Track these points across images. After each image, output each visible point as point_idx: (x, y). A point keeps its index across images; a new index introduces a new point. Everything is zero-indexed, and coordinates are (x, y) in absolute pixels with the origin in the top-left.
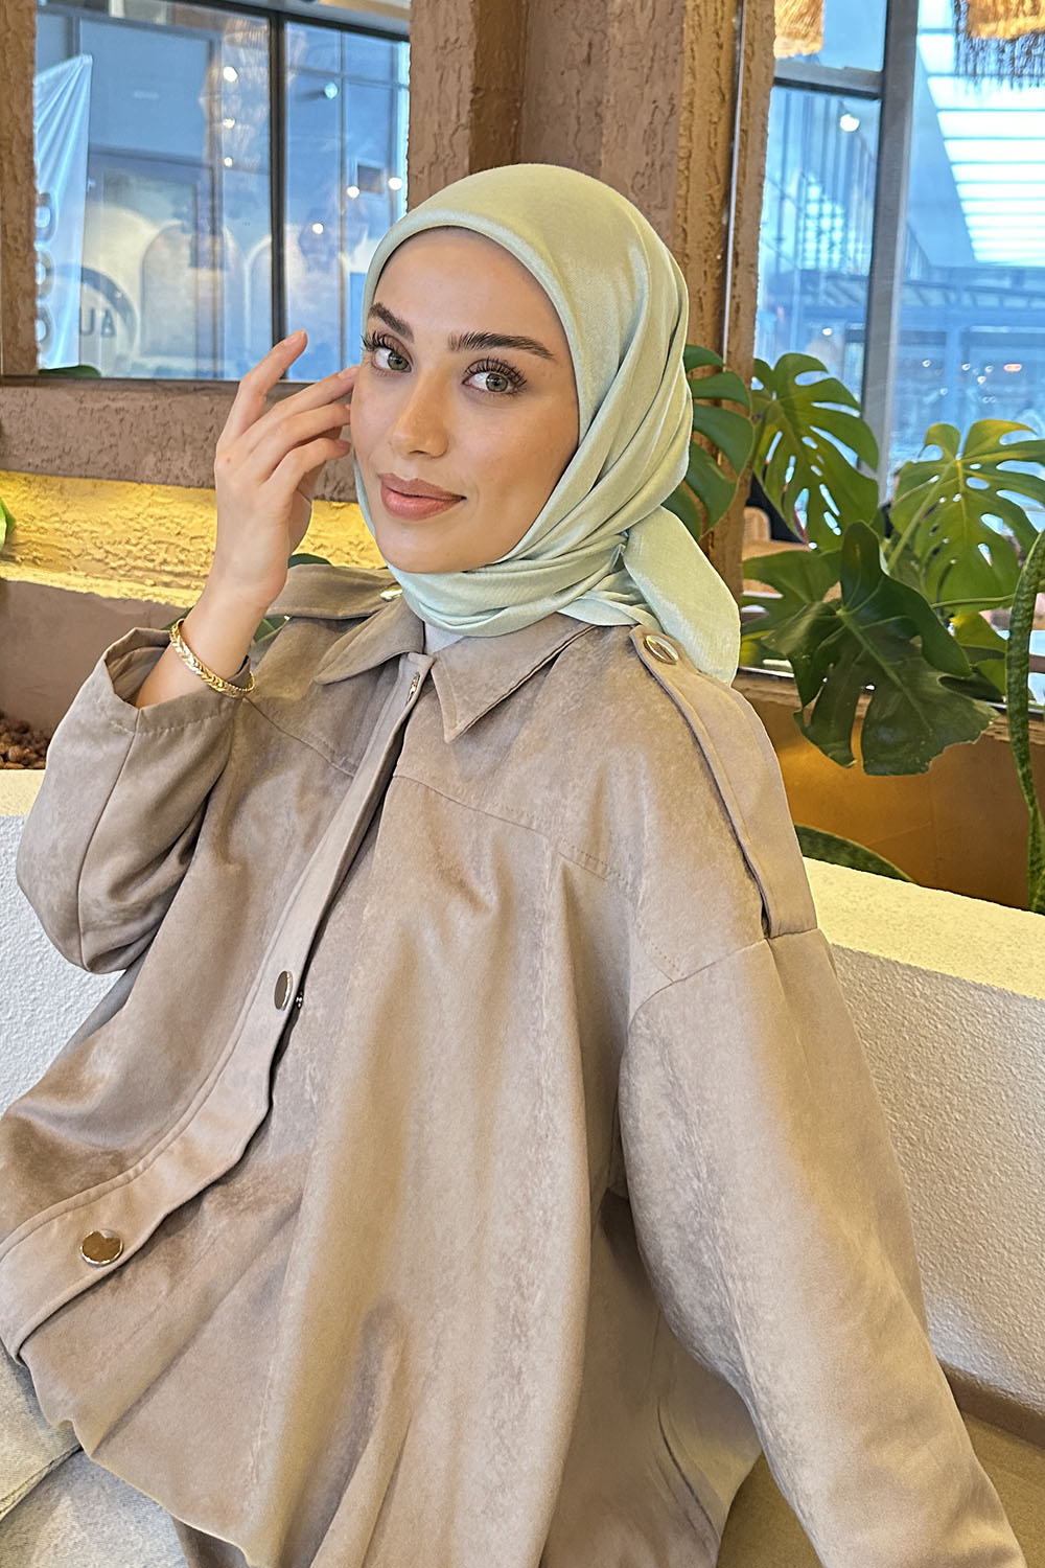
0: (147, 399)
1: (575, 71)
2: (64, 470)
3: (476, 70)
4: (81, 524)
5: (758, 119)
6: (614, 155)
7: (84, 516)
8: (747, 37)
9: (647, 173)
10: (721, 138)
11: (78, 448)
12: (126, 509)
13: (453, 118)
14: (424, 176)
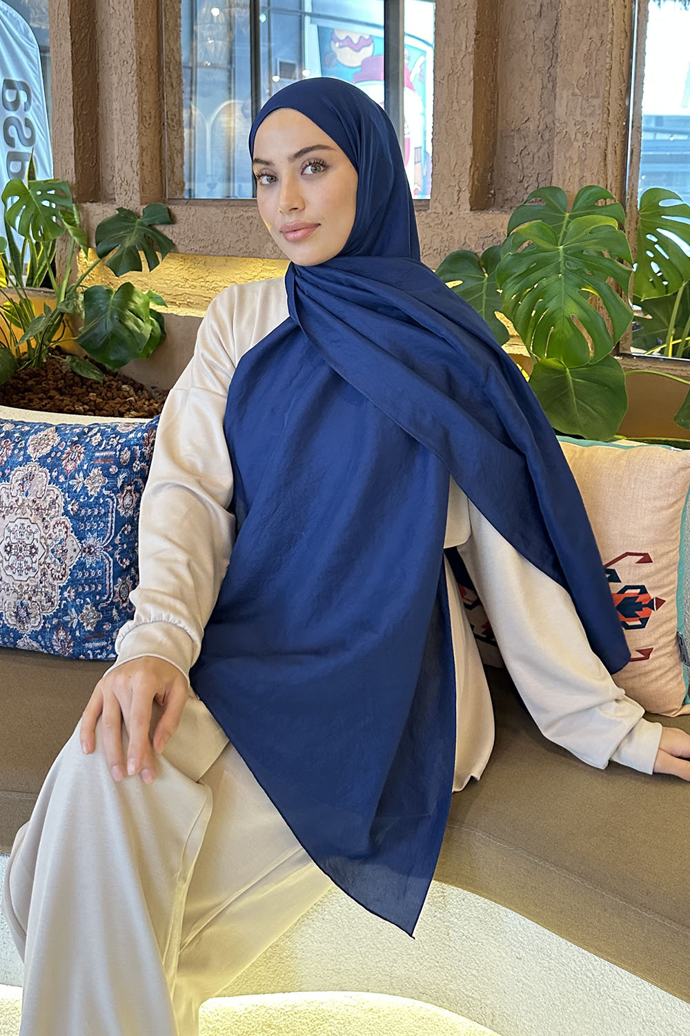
1: (532, 21)
2: (214, 252)
3: (478, 23)
4: (218, 283)
6: (565, 68)
7: (219, 278)
9: (586, 79)
10: (626, 58)
11: (223, 240)
12: (246, 273)
13: (463, 48)
14: (445, 82)
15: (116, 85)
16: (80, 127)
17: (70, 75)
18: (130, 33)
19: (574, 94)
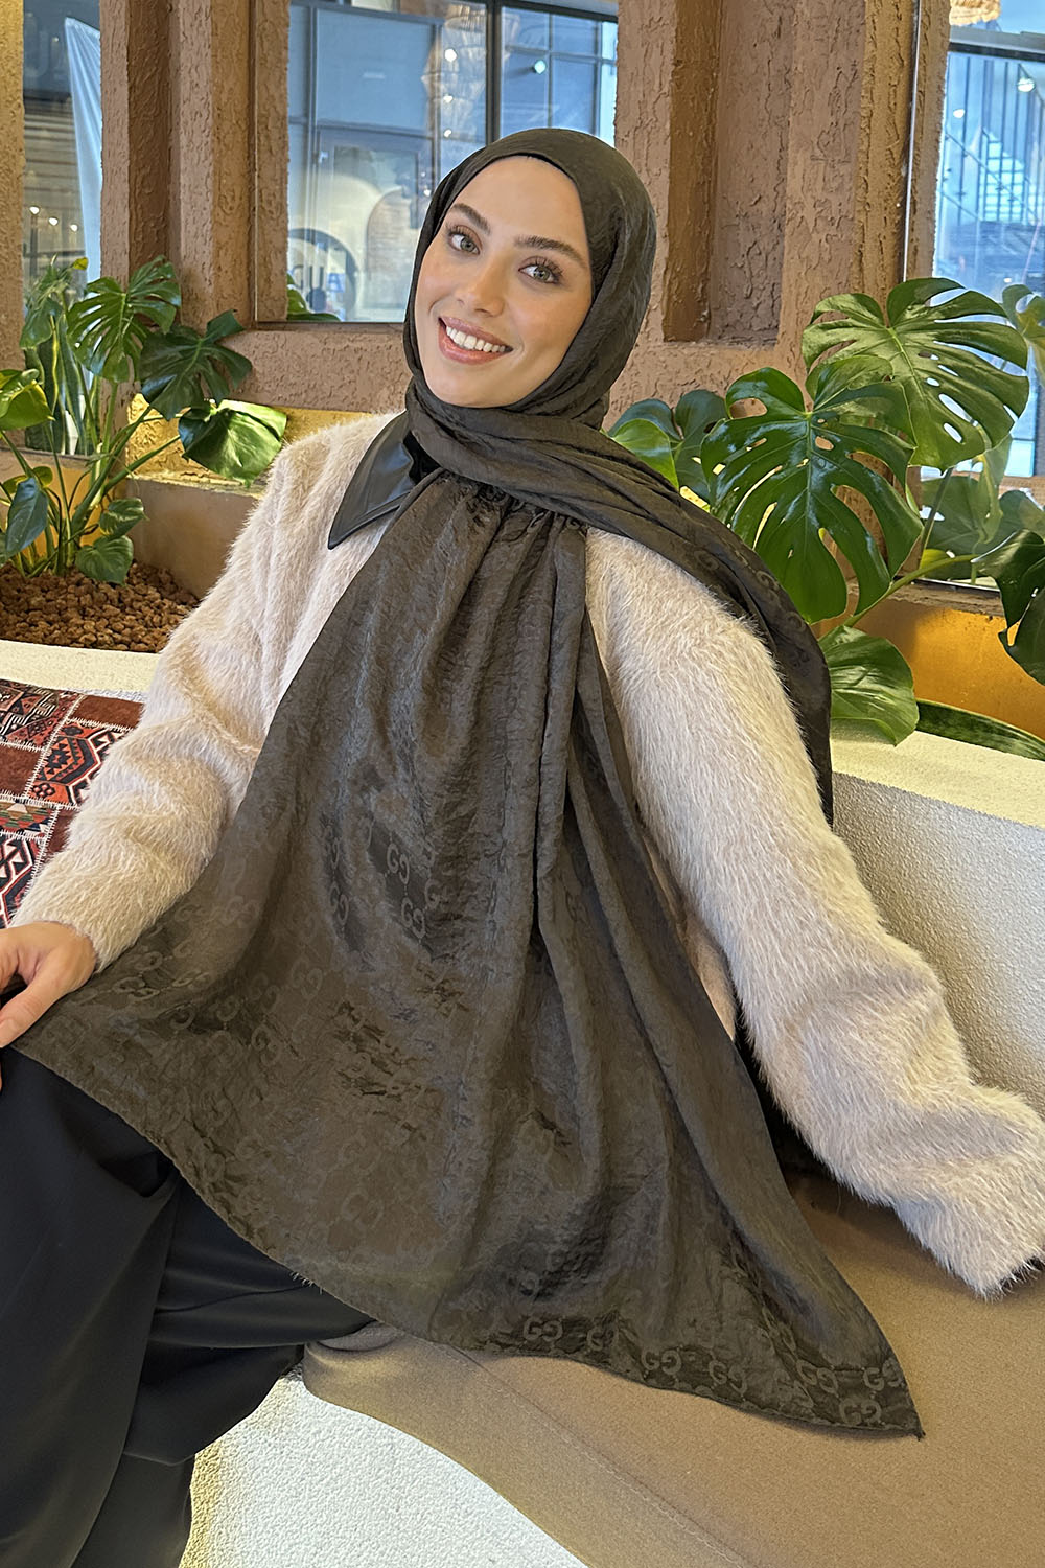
0: (382, 341)
1: (766, 43)
2: (309, 404)
3: (678, 47)
5: (935, 81)
6: (802, 116)
8: (924, 9)
9: (831, 133)
10: (900, 100)
11: (322, 384)
13: (656, 88)
14: (629, 140)
15: (185, 149)
16: (140, 212)
17: (126, 135)
18: (206, 71)
19: (813, 158)
